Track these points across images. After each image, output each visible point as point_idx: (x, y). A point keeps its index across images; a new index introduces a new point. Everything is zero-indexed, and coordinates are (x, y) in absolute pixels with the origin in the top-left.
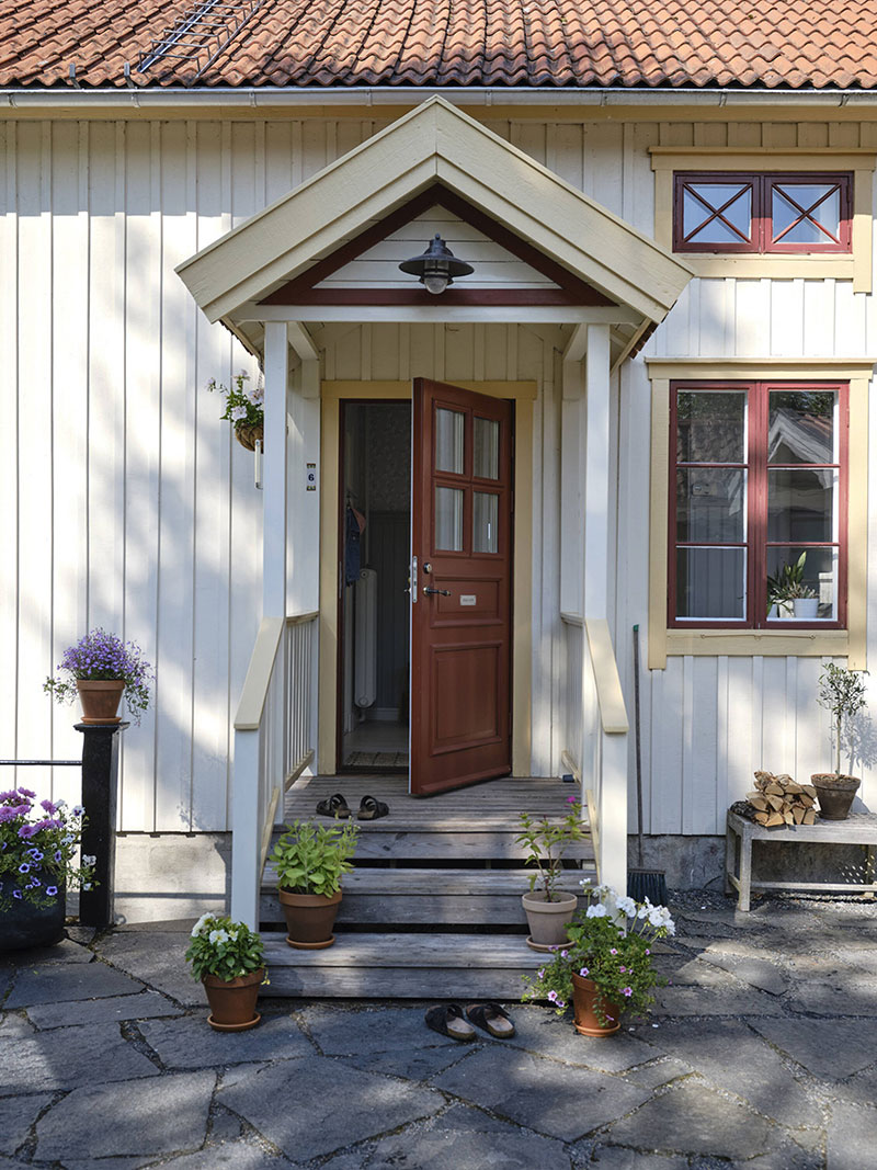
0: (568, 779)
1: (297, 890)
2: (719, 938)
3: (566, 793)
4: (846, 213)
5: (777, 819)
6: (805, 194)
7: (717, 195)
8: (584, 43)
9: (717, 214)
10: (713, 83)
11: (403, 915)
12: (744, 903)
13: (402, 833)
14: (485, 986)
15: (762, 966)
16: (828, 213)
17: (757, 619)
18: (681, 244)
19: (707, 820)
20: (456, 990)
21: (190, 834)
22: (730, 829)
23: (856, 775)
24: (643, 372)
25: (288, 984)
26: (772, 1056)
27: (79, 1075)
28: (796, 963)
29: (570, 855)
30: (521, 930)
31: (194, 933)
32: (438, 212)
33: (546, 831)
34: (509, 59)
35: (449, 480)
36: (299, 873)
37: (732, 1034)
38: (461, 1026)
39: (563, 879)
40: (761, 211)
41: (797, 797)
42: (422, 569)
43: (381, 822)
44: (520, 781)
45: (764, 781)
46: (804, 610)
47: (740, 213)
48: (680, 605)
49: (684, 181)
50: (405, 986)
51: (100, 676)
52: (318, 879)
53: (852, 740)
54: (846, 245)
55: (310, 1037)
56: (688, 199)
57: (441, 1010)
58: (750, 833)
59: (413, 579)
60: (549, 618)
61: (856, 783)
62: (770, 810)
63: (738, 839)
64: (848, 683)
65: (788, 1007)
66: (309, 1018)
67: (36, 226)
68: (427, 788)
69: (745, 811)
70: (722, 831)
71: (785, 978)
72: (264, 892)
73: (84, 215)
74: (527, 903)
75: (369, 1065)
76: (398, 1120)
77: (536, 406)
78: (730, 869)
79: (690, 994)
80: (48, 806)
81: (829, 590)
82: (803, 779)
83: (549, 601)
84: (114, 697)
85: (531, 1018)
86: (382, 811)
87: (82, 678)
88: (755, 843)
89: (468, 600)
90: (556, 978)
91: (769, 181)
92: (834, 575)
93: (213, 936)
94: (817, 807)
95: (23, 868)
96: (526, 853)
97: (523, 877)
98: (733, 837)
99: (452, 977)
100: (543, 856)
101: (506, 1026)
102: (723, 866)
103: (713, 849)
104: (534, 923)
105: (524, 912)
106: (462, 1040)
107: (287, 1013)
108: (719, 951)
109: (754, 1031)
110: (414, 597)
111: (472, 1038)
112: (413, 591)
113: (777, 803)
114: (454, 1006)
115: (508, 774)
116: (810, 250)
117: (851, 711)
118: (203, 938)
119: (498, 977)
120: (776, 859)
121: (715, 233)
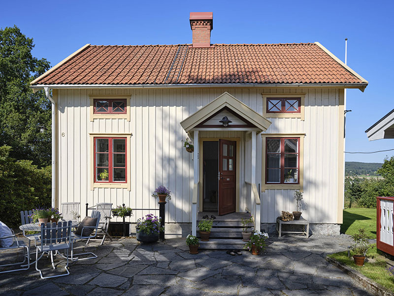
0: (248, 212)
1: (203, 231)
2: (275, 241)
3: (247, 215)
4: (300, 105)
5: (286, 220)
6: (291, 102)
7: (275, 102)
8: (249, 71)
9: (275, 106)
10: (274, 83)
11: (221, 236)
12: (280, 236)
13: (219, 222)
14: (236, 247)
15: (284, 245)
16: (296, 105)
17: (282, 183)
18: (268, 111)
19: (273, 220)
20: (231, 248)
21: (175, 223)
22: (277, 222)
23: (301, 212)
24: (261, 136)
25: (203, 247)
26: (286, 258)
27: (172, 259)
28: (290, 245)
29: (249, 226)
30: (241, 238)
31: (187, 237)
32: (225, 111)
33: (246, 221)
34: (235, 76)
35: (225, 157)
36: (203, 228)
37: (279, 255)
38: (233, 253)
39: (249, 230)
40: (283, 105)
41: (290, 216)
42: (220, 174)
43: (215, 220)
44: (238, 213)
45: (284, 213)
46: (291, 181)
47: (279, 106)
48: (267, 180)
49: (268, 99)
50: (222, 247)
51: (162, 194)
52: (207, 229)
53: (300, 205)
54: (299, 111)
55: (207, 255)
56: (269, 103)
57: (229, 251)
58: (281, 222)
59: (219, 176)
60: (243, 182)
61: (301, 213)
62: (285, 218)
63: (279, 224)
64: (300, 194)
65: (288, 251)
66: (207, 253)
67: (146, 109)
68: (222, 214)
69: (280, 218)
70: (276, 222)
71: (288, 247)
72: (197, 232)
73: (155, 107)
74: (242, 233)
75: (219, 258)
76: (226, 266)
77: (240, 142)
78: (277, 229)
79: (271, 249)
80: (155, 217)
81: (296, 176)
82: (291, 212)
83: (243, 179)
84: (165, 197)
85: (245, 253)
86: (215, 218)
87: (159, 194)
88: (282, 224)
89: (228, 179)
90: (249, 245)
91: (285, 99)
92: (297, 173)
93: (191, 238)
94: (294, 218)
95: (154, 227)
96: (242, 225)
97: (242, 229)
98: (278, 223)
99: (230, 246)
100: (245, 226)
101: (240, 253)
102: (276, 229)
103: (274, 226)
104: (244, 237)
105: (242, 235)
106: (233, 255)
107: (202, 252)
108: (275, 243)
109: (282, 255)
110: (219, 179)
111: (235, 255)
112: (219, 178)
113: (286, 217)
114: (232, 250)
115: (235, 212)
116: (292, 112)
117: (300, 200)
118: (189, 239)
119: (238, 246)
120: (286, 227)
121: (274, 109)
